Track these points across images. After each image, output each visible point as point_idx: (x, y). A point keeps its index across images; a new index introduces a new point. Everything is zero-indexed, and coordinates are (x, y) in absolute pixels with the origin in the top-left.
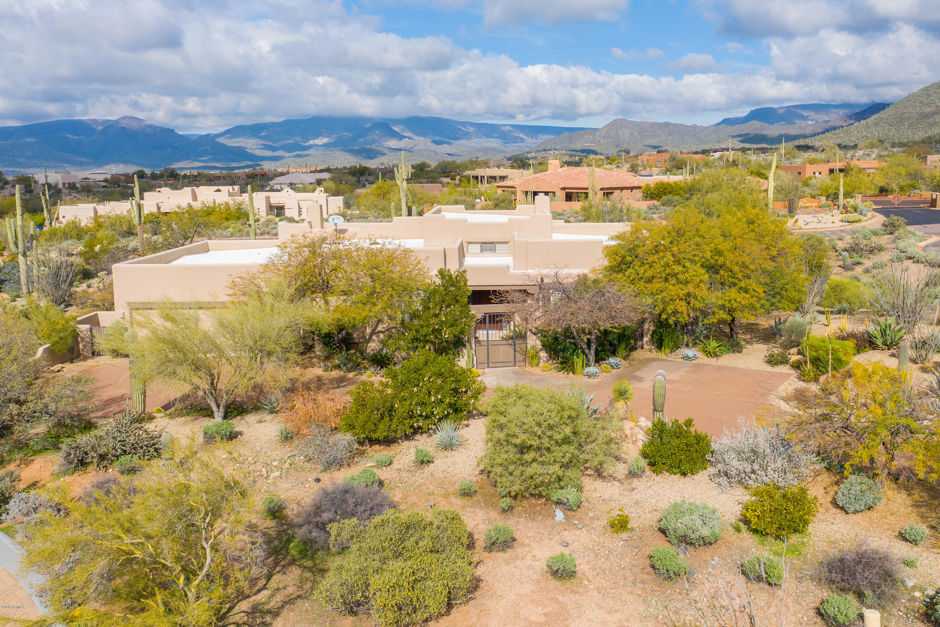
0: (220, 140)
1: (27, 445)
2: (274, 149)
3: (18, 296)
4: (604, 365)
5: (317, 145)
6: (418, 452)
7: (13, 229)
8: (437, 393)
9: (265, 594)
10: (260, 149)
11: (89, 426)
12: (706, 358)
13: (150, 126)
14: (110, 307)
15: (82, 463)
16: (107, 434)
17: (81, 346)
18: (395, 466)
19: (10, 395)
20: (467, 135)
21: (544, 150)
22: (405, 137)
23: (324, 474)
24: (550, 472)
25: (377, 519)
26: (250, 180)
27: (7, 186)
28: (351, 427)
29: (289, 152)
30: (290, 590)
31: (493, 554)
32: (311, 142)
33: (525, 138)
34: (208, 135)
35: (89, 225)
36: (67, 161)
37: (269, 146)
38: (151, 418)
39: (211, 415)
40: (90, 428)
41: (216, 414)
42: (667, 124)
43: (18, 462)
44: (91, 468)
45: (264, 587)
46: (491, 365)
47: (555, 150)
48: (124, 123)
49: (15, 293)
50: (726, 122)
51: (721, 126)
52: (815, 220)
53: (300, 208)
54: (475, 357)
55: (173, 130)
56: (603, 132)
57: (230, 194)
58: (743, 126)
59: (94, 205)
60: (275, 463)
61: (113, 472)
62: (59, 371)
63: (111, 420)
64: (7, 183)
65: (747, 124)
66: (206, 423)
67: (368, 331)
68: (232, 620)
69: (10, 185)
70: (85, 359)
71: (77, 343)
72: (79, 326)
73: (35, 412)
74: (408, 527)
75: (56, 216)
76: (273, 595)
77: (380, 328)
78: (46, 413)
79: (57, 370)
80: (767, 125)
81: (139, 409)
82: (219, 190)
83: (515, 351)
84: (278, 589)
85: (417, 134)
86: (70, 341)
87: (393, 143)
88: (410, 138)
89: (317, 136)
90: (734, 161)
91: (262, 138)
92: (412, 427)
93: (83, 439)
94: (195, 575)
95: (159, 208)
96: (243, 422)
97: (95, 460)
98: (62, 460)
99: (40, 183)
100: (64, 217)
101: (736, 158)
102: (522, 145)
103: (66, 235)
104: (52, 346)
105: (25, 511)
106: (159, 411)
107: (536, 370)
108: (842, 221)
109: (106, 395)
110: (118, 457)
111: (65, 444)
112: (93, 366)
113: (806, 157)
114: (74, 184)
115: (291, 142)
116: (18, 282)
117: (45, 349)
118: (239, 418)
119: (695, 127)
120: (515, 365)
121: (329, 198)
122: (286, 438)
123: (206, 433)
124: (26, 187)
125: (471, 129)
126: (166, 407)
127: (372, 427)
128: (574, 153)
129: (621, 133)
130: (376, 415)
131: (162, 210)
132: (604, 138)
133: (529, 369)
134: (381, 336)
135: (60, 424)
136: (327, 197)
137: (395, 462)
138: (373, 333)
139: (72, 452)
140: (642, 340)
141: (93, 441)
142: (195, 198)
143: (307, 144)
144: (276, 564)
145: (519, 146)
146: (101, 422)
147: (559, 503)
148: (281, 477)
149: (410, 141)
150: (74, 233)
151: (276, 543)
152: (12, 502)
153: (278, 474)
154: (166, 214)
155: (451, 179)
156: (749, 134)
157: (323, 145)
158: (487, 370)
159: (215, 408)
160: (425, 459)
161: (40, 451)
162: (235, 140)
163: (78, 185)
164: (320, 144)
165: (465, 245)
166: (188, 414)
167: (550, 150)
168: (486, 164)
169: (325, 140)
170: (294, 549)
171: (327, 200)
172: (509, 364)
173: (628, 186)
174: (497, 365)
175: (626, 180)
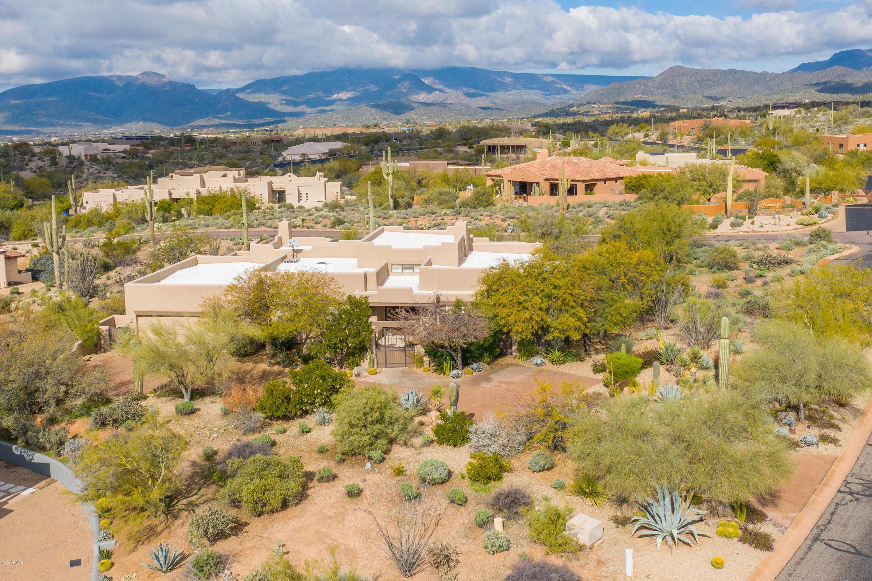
0: (240, 95)
1: (71, 412)
2: (296, 104)
3: (52, 286)
4: (467, 369)
5: (341, 100)
6: (301, 425)
7: (49, 231)
8: (318, 388)
9: (196, 496)
10: (281, 104)
11: (108, 401)
12: (551, 365)
13: (170, 83)
14: (123, 312)
15: (104, 424)
16: (118, 407)
17: (102, 342)
18: (287, 434)
19: (62, 381)
20: (504, 87)
21: (588, 103)
22: (435, 90)
23: (244, 437)
24: (363, 440)
25: (252, 459)
26: (266, 146)
27: (34, 158)
28: (262, 409)
29: (312, 107)
30: (209, 496)
31: (321, 483)
32: (335, 96)
33: (568, 88)
34: (228, 90)
35: (109, 211)
36: (88, 120)
37: (291, 101)
38: (145, 398)
39: (183, 397)
40: (108, 403)
41: (185, 396)
42: (732, 72)
43: (66, 422)
44: (108, 427)
45: (196, 494)
46: (388, 365)
47: (600, 103)
48: (143, 79)
49: (50, 283)
50: (804, 67)
51: (796, 73)
52: (773, 221)
53: (299, 194)
54: (375, 360)
55: (193, 86)
56: (657, 81)
57: (235, 180)
58: (824, 72)
59: (113, 190)
60: (216, 429)
61: (121, 430)
62: (88, 360)
63: (121, 398)
64: (34, 155)
65: (828, 70)
66: (179, 402)
67: (304, 336)
68: (176, 507)
69: (37, 158)
70: (105, 351)
71: (100, 340)
72: (101, 327)
73: (77, 392)
74: (269, 464)
75: (80, 204)
76: (200, 498)
77: (311, 335)
78: (84, 393)
79: (86, 359)
80: (853, 71)
81: (139, 391)
82: (225, 176)
83: (406, 355)
84: (203, 495)
85: (449, 87)
86: (95, 339)
87: (422, 97)
88: (440, 91)
89: (341, 89)
90: (774, 129)
91: (283, 93)
92: (302, 409)
93: (104, 410)
94: (157, 481)
95: (170, 194)
96: (202, 402)
97: (111, 423)
98: (92, 422)
99: (64, 155)
100: (87, 202)
101: (777, 125)
102: (565, 96)
103: (90, 223)
104: (83, 342)
105: (73, 449)
106: (151, 393)
107: (419, 371)
108: (797, 224)
109: (119, 379)
110: (124, 421)
111: (94, 412)
112: (111, 357)
113: (860, 123)
114: (95, 155)
115: (313, 96)
116: (52, 272)
117: (79, 345)
118: (200, 399)
119: (765, 74)
120: (406, 366)
121: (330, 183)
122: (225, 414)
123: (177, 409)
124: (51, 160)
125: (509, 80)
126: (155, 391)
127: (275, 409)
128: (622, 106)
129: (677, 82)
130: (279, 401)
131: (174, 197)
132: (658, 88)
133: (415, 369)
134: (313, 340)
135: (91, 400)
136: (325, 182)
137: (289, 431)
138: (307, 338)
139: (98, 417)
140: (511, 349)
141: (110, 411)
142: (203, 184)
143: (331, 98)
144: (205, 483)
145: (561, 98)
146: (115, 399)
147: (370, 458)
148: (217, 437)
149: (441, 94)
150: (95, 220)
151: (207, 473)
152: (66, 444)
153: (216, 435)
154: (177, 200)
155: (469, 148)
156: (830, 82)
157: (347, 100)
158: (384, 369)
159: (184, 393)
160: (304, 430)
161: (79, 416)
162: (256, 95)
163: (99, 157)
164: (344, 98)
165: (389, 266)
166: (169, 395)
167: (594, 103)
168: (505, 131)
169: (349, 95)
170: (215, 477)
171: (325, 186)
172: (402, 365)
173: (612, 177)
174: (392, 365)
175: (612, 170)
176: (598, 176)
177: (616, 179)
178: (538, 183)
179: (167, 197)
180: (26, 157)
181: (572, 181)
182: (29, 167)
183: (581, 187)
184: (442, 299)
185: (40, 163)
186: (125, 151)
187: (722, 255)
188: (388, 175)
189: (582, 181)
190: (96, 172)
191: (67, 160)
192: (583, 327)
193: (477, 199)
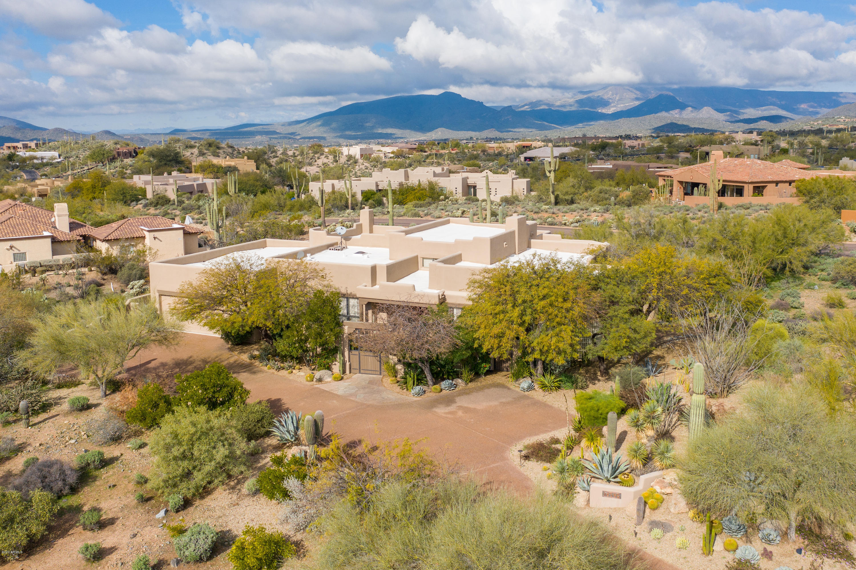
41: (101, 388)
46: (362, 371)
47: (845, 118)
54: (348, 364)
57: (436, 175)
75: (301, 191)
83: (380, 362)
87: (676, 112)
95: (377, 186)
100: (312, 191)
107: (389, 381)
114: (369, 155)
120: (380, 374)
131: (380, 188)
133: (386, 379)
136: (513, 179)
142: (407, 177)
149: (694, 109)
159: (100, 384)
163: (372, 156)
167: (840, 118)
169: (611, 110)
171: (513, 182)
172: (377, 373)
173: (785, 180)
174: (366, 372)
175: (787, 173)
176: (770, 178)
177: (790, 183)
178: (705, 185)
179: (374, 188)
180: (316, 155)
181: (724, 181)
182: (316, 163)
183: (748, 190)
184: (448, 301)
185: (326, 161)
186: (393, 153)
187: (848, 269)
188: (550, 172)
189: (752, 183)
190: (364, 168)
191: (346, 159)
192: (569, 350)
193: (634, 197)
